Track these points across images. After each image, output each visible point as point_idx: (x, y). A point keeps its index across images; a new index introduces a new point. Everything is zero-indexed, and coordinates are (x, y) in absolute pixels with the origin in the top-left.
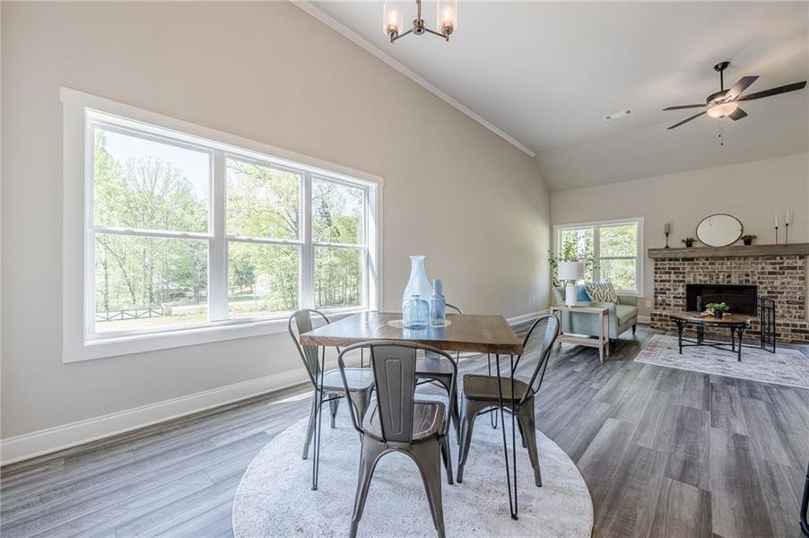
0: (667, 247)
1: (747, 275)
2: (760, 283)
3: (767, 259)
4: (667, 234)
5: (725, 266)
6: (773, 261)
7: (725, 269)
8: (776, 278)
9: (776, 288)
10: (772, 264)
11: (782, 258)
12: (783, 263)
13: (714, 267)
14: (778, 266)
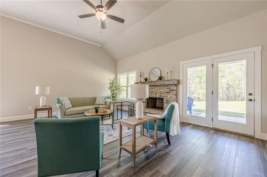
0: (141, 81)
1: (161, 93)
2: (164, 97)
3: (166, 86)
4: (141, 76)
5: (155, 90)
6: (168, 87)
7: (155, 91)
8: (168, 95)
9: (168, 99)
10: (168, 88)
11: (170, 86)
12: (170, 88)
13: (153, 90)
14: (169, 89)
